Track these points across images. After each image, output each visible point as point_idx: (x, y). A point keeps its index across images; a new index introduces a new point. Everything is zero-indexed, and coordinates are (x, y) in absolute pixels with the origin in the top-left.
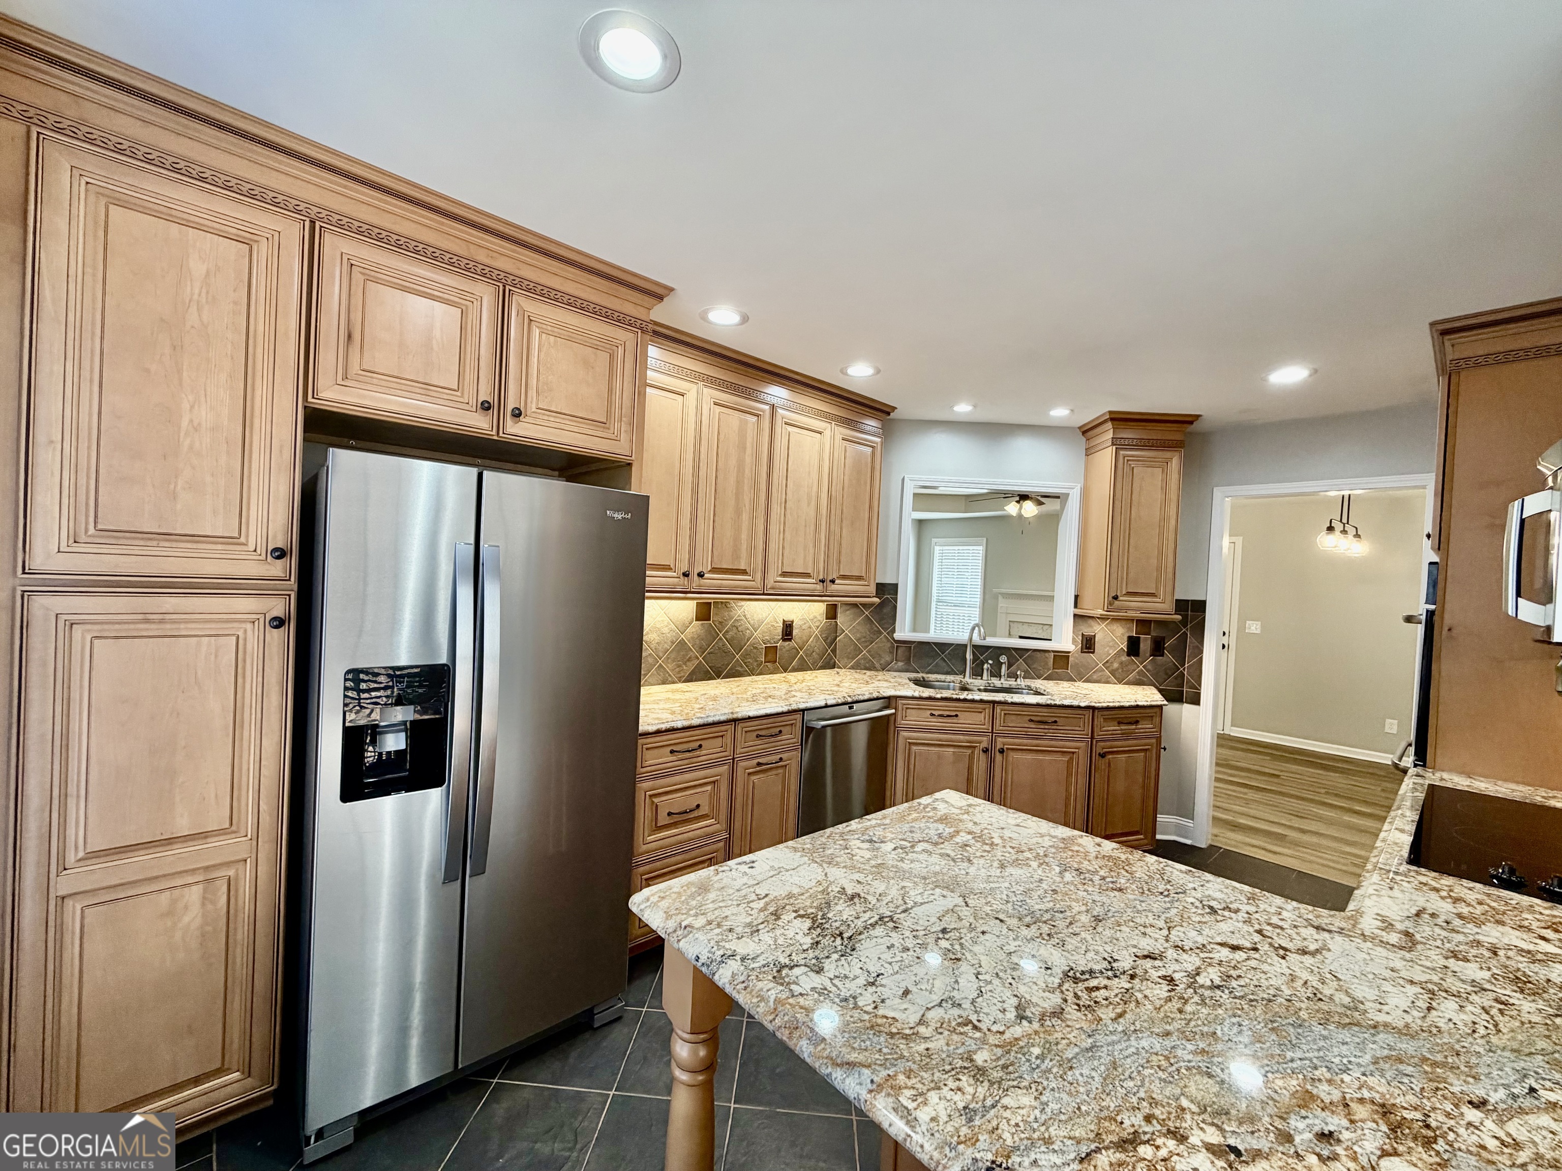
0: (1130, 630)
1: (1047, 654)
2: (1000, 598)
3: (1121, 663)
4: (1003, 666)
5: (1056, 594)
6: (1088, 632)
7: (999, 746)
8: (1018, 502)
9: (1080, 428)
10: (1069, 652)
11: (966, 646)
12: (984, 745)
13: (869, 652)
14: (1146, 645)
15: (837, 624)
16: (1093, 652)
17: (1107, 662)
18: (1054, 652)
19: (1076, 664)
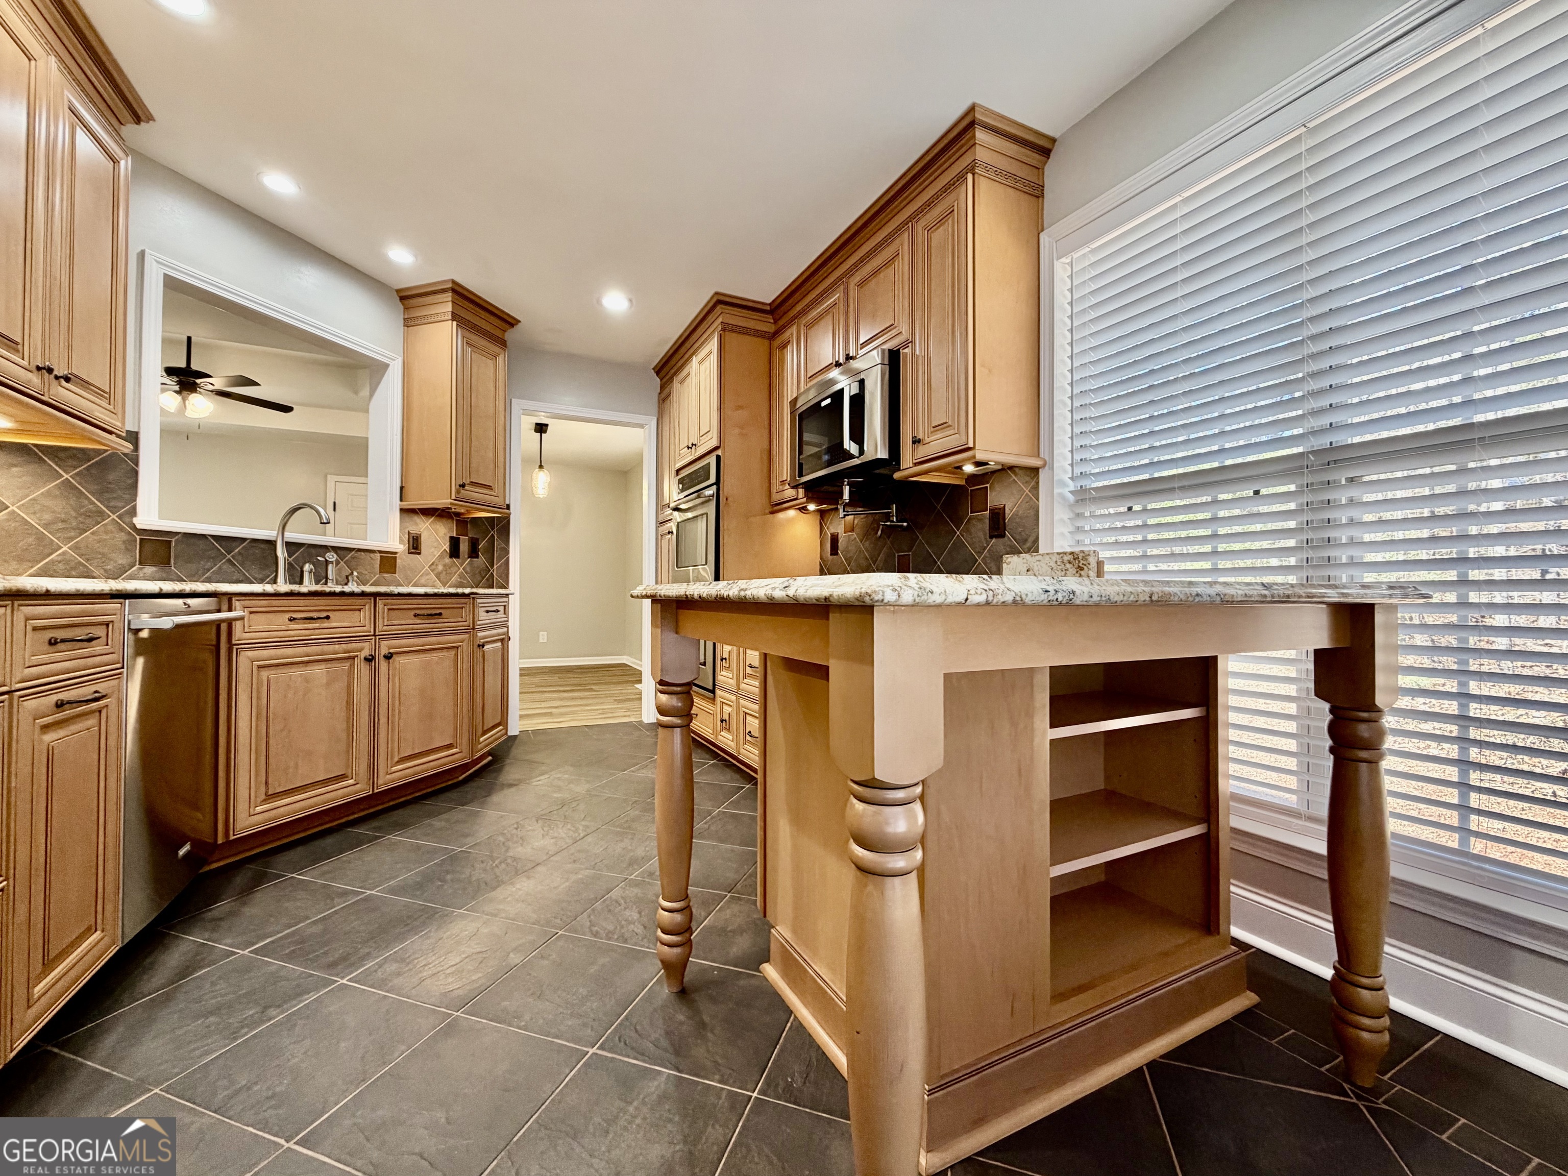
0: (451, 530)
1: (372, 555)
3: (445, 566)
6: (414, 530)
7: (384, 651)
9: (398, 291)
10: (396, 553)
12: (366, 653)
13: (74, 548)
14: (464, 547)
16: (419, 553)
17: (433, 564)
18: (380, 552)
19: (404, 567)
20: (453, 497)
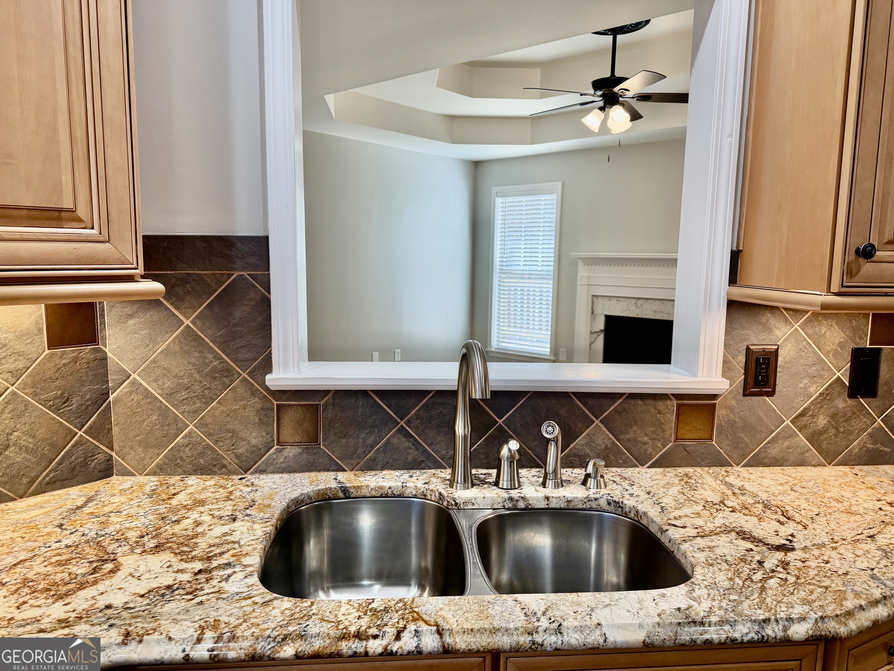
1: (661, 405)
2: (580, 264)
3: (834, 416)
4: (552, 450)
5: (680, 257)
6: (759, 343)
8: (602, 109)
10: (715, 396)
11: (454, 394)
13: (201, 425)
15: (105, 359)
16: (771, 394)
17: (802, 414)
18: (678, 397)
19: (732, 424)
20: (835, 287)
